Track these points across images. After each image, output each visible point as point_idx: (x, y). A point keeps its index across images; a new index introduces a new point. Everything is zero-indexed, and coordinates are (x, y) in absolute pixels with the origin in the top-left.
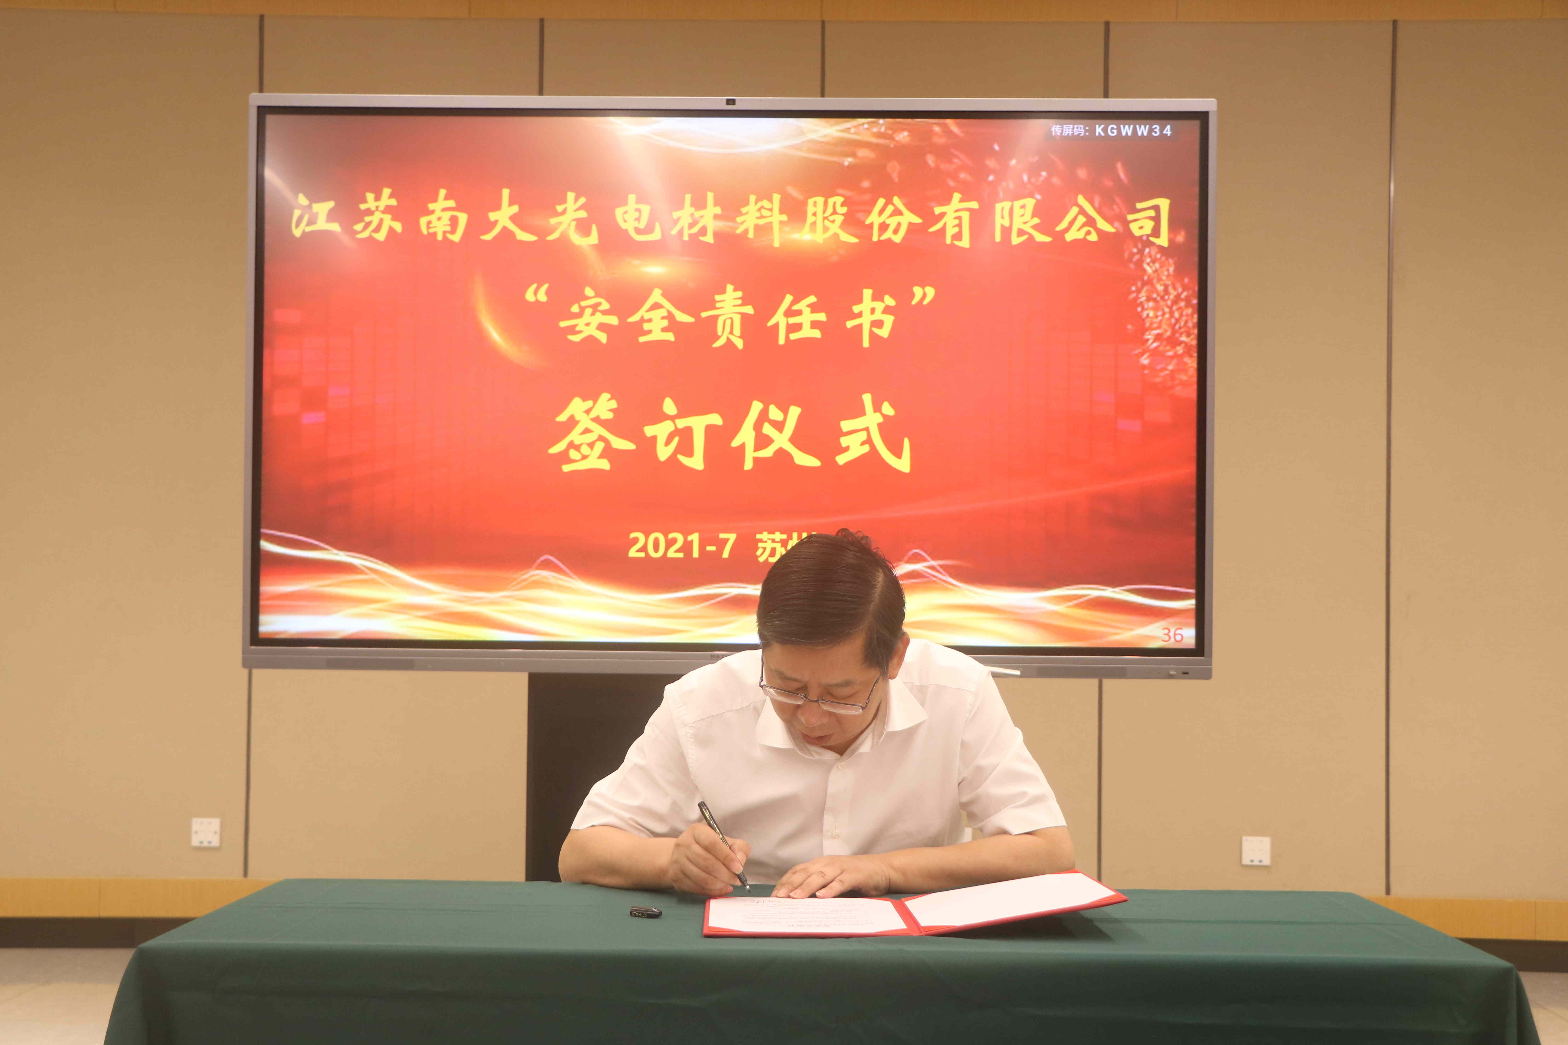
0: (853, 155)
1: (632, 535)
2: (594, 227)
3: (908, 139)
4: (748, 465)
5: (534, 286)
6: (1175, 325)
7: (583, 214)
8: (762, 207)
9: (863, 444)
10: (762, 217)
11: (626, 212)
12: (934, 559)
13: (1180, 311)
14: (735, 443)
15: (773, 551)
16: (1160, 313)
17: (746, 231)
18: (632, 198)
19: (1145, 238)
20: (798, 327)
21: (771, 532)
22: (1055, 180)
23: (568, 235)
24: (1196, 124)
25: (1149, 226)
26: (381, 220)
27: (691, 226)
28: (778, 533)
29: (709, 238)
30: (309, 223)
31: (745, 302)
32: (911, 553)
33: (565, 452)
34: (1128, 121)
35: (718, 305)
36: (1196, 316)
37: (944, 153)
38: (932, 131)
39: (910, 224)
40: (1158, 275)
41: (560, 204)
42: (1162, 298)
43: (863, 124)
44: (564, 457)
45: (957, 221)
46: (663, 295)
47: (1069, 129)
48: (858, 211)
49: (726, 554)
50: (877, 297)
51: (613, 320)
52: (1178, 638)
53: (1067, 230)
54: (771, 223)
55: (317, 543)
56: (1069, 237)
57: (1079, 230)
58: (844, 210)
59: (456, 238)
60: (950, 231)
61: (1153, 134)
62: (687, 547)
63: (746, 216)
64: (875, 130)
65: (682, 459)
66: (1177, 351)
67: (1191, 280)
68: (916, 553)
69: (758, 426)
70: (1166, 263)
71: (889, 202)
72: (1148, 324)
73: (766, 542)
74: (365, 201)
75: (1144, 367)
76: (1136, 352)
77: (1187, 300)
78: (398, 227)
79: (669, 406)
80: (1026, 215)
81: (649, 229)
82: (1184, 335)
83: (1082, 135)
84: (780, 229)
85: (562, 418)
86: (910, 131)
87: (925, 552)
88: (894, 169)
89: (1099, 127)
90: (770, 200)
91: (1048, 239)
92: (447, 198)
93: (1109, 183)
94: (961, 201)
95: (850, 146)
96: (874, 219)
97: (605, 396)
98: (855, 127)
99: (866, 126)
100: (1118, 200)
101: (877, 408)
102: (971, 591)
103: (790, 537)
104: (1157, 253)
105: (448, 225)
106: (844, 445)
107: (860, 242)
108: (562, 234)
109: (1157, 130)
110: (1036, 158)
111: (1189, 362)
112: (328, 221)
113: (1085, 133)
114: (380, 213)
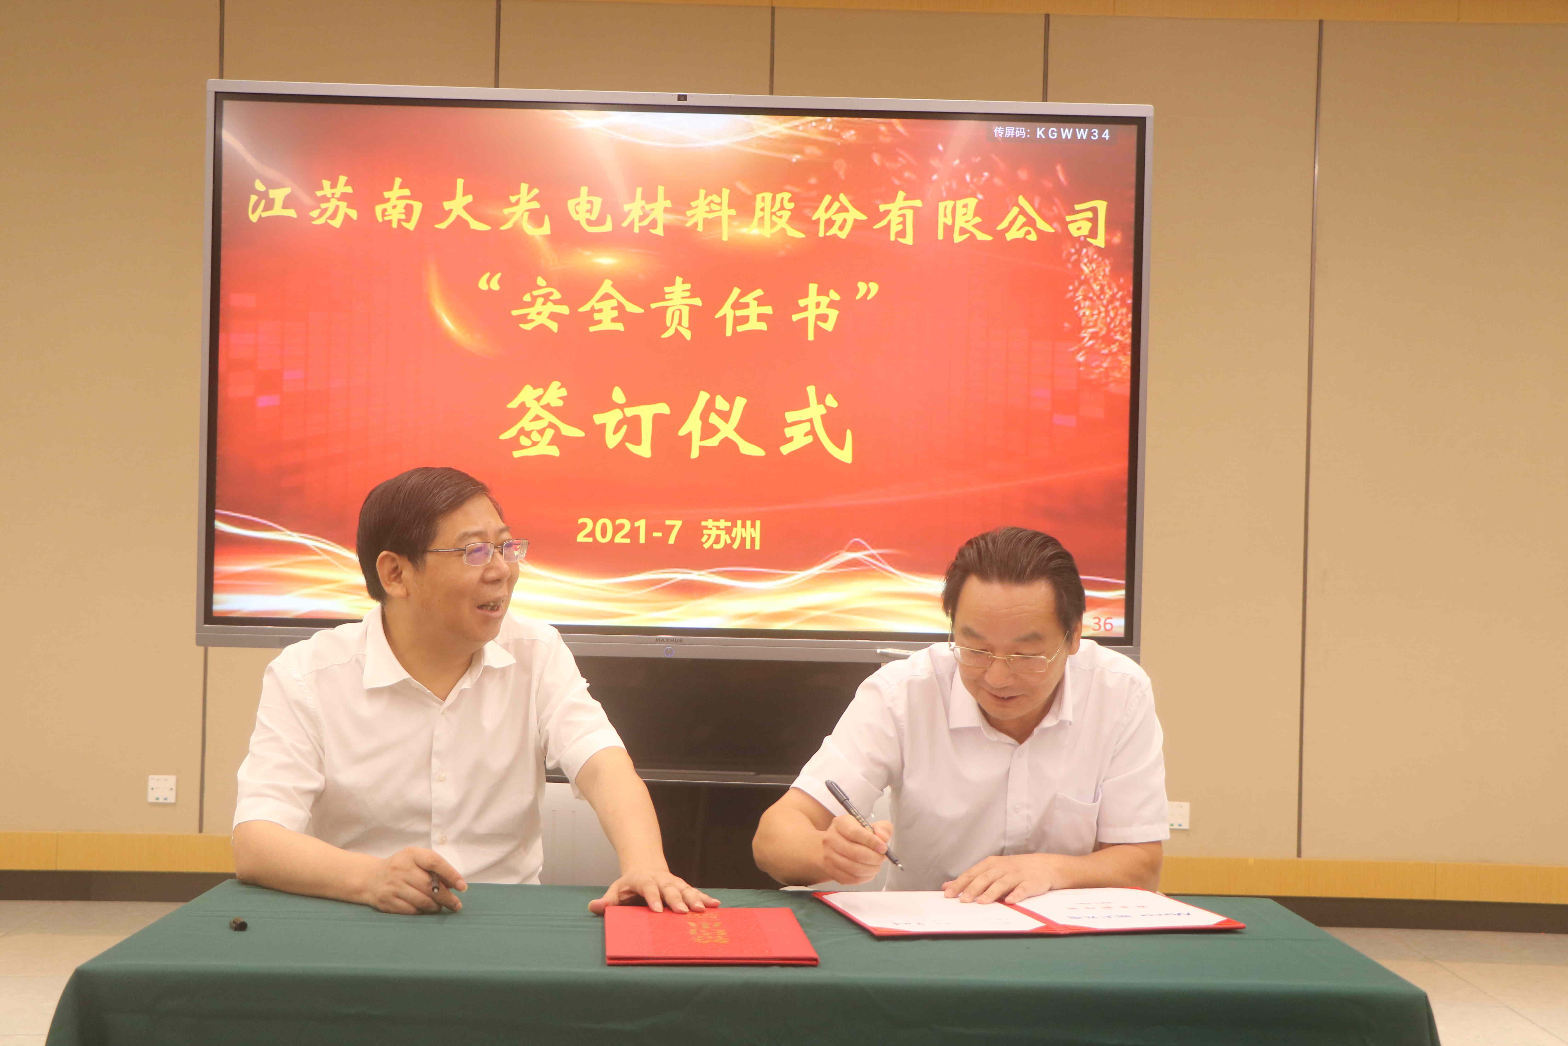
0: (801, 152)
1: (581, 521)
2: (547, 218)
3: (854, 138)
4: (695, 454)
5: (488, 275)
6: (1110, 323)
7: (536, 205)
8: (712, 201)
9: (806, 434)
10: (711, 211)
11: (578, 204)
12: (873, 548)
13: (1115, 310)
14: (682, 432)
15: (718, 539)
16: (1096, 312)
17: (696, 224)
18: (584, 190)
19: (1082, 239)
20: (745, 320)
21: (716, 519)
22: (997, 181)
23: (521, 226)
24: (1133, 129)
25: (1086, 227)
26: (337, 207)
27: (642, 219)
28: (722, 521)
29: (659, 231)
30: (266, 209)
31: (693, 294)
32: (851, 542)
33: (516, 438)
34: (1068, 124)
35: (667, 297)
36: (1130, 315)
37: (888, 152)
38: (878, 130)
39: (856, 220)
40: (1095, 275)
41: (513, 195)
42: (1099, 297)
43: (811, 122)
44: (515, 443)
45: (901, 219)
46: (613, 286)
47: (1011, 131)
48: (805, 207)
49: (672, 541)
50: (822, 292)
51: (564, 310)
52: (1108, 627)
53: (1008, 229)
54: (720, 218)
55: (271, 524)
56: (1010, 236)
58: (792, 205)
59: (411, 226)
60: (895, 228)
61: (1092, 137)
62: (634, 533)
63: (696, 210)
64: (823, 128)
65: (630, 447)
66: (1112, 349)
67: (1126, 280)
68: (856, 541)
69: (704, 416)
70: (1103, 263)
71: (835, 198)
72: (1084, 323)
73: (711, 529)
74: (322, 189)
75: (1079, 364)
76: (1073, 349)
77: (1122, 299)
78: (353, 214)
79: (618, 395)
80: (968, 213)
81: (600, 221)
82: (1118, 334)
83: (1023, 137)
84: (729, 223)
85: (514, 404)
86: (856, 130)
87: (866, 541)
88: (841, 167)
89: (1040, 130)
90: (720, 195)
91: (989, 238)
92: (402, 187)
93: (1048, 185)
94: (906, 199)
95: (798, 143)
96: (820, 214)
97: (556, 384)
98: (803, 124)
100: (1056, 200)
101: (821, 400)
102: (909, 579)
103: (734, 525)
104: (1094, 253)
105: (403, 213)
106: (788, 435)
107: (806, 237)
108: (515, 224)
109: (1096, 134)
110: (978, 159)
111: (1123, 360)
112: (285, 206)
113: (1026, 136)
114: (336, 200)
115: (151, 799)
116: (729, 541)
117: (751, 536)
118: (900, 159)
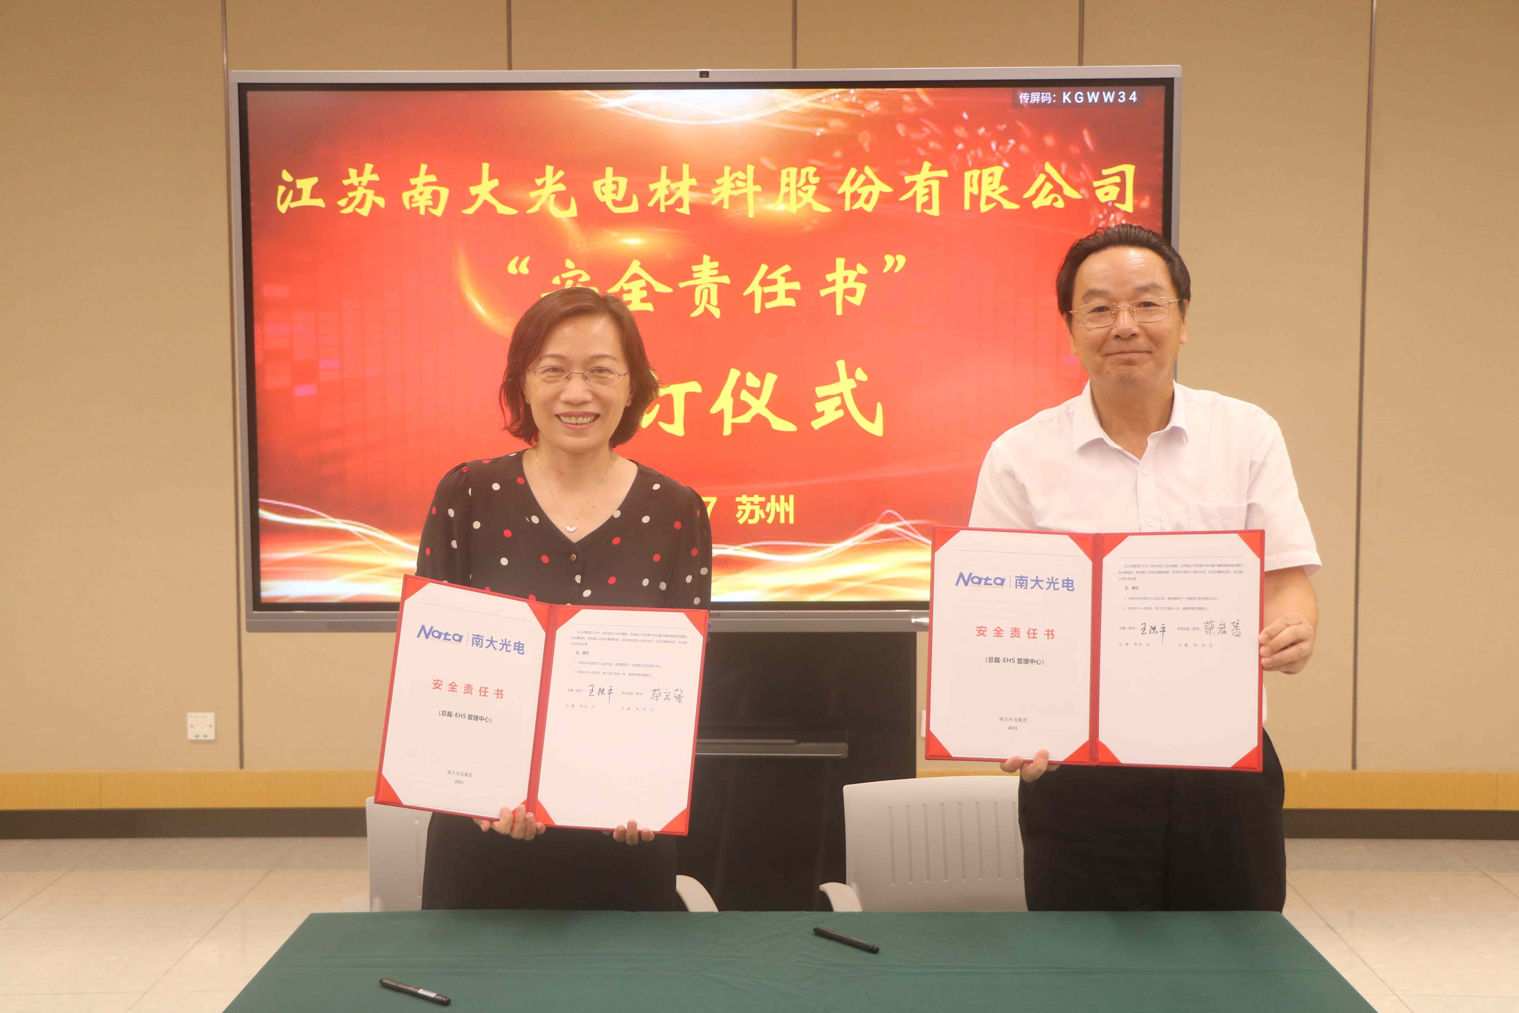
0: (826, 125)
2: (573, 200)
3: (878, 109)
4: (727, 431)
5: (516, 259)
7: (562, 187)
8: (737, 178)
9: (837, 409)
10: (736, 188)
11: (603, 185)
12: (906, 519)
14: (714, 410)
15: (752, 515)
17: (722, 202)
18: (609, 171)
19: (1110, 204)
20: (773, 296)
21: (750, 495)
22: (1023, 148)
23: (548, 208)
24: (1161, 90)
25: (1114, 191)
26: (364, 196)
27: (668, 198)
28: (756, 496)
29: (685, 210)
30: (294, 200)
31: (721, 272)
32: (884, 513)
34: (1095, 88)
35: (695, 275)
37: (914, 123)
38: (902, 100)
39: (881, 193)
41: (539, 178)
43: (835, 94)
45: (927, 190)
46: (642, 266)
47: (1036, 96)
48: (830, 181)
50: (850, 266)
53: (1034, 197)
54: (745, 194)
55: (313, 511)
56: (1036, 204)
57: (1046, 197)
58: (817, 180)
59: (438, 212)
60: (921, 200)
61: (1119, 100)
63: (721, 187)
64: (846, 100)
65: (663, 425)
68: (889, 513)
69: (736, 393)
71: (861, 171)
73: (745, 504)
74: (348, 177)
78: (381, 202)
80: (994, 182)
81: (626, 202)
83: (1049, 103)
84: (754, 199)
86: (880, 101)
87: (899, 512)
88: (865, 139)
89: (1066, 94)
90: (745, 171)
91: (1016, 206)
92: (428, 173)
93: (1074, 150)
94: (931, 169)
95: (822, 116)
96: (846, 188)
98: (826, 97)
99: (837, 96)
100: (1084, 166)
101: (851, 374)
103: (768, 500)
105: (430, 199)
106: (819, 410)
107: (832, 211)
108: (542, 207)
109: (1123, 97)
110: (1004, 126)
112: (313, 196)
113: (1052, 100)
114: (363, 188)
115: (191, 736)
116: (763, 516)
117: (785, 510)
118: (925, 129)
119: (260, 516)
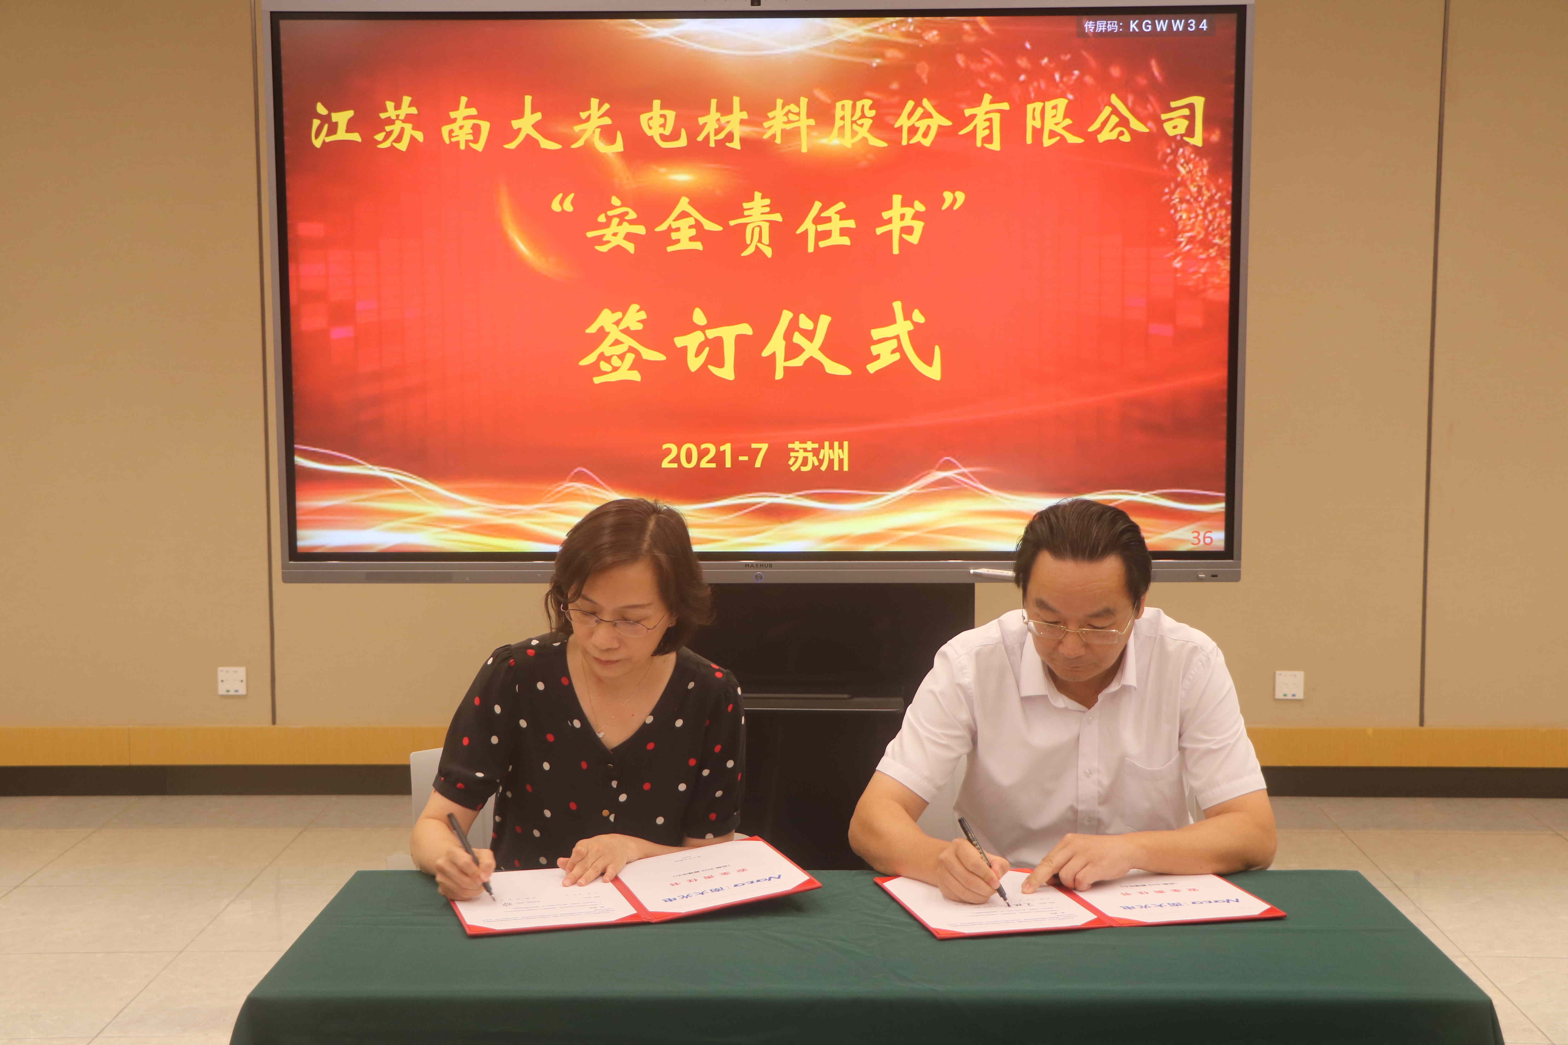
0: (882, 56)
1: (665, 446)
2: (619, 134)
3: (937, 38)
4: (779, 375)
5: (560, 196)
6: (1208, 227)
7: (607, 121)
8: (789, 111)
9: (893, 352)
10: (789, 122)
11: (651, 118)
12: (965, 466)
13: (1213, 213)
14: (766, 353)
15: (805, 462)
16: (1193, 215)
17: (774, 136)
18: (657, 103)
19: (1179, 138)
20: (827, 234)
21: (803, 441)
22: (1088, 79)
23: (593, 144)
24: (1233, 17)
25: (1183, 125)
26: (402, 130)
27: (717, 132)
28: (809, 443)
29: (736, 145)
30: (329, 133)
31: (773, 209)
32: (942, 460)
33: (596, 364)
34: (1163, 16)
35: (746, 213)
36: (1229, 217)
37: (974, 53)
38: (962, 29)
39: (940, 127)
40: (1192, 176)
41: (584, 111)
42: (1196, 199)
43: (892, 23)
44: (595, 369)
45: (987, 124)
46: (690, 203)
47: (1102, 25)
48: (887, 114)
49: (758, 464)
50: (907, 203)
51: (641, 230)
52: (1208, 541)
53: (1100, 130)
54: (799, 128)
55: (351, 458)
56: (1102, 138)
57: (1112, 130)
58: (873, 113)
59: (479, 147)
60: (981, 134)
61: (1189, 29)
62: (719, 457)
63: (773, 120)
64: (903, 29)
65: (713, 369)
66: (1210, 254)
67: (1225, 182)
68: (947, 460)
69: (788, 336)
70: (1200, 163)
71: (918, 104)
72: (1180, 227)
73: (798, 451)
74: (385, 110)
75: (1176, 270)
76: (1168, 255)
77: (1221, 201)
78: (419, 136)
79: (699, 317)
80: (1058, 115)
81: (675, 136)
82: (1217, 237)
83: (1115, 31)
84: (808, 134)
85: (592, 329)
86: (939, 30)
87: (957, 459)
88: (923, 70)
89: (1133, 23)
90: (798, 104)
91: (1080, 140)
92: (468, 106)
93: (1142, 81)
94: (992, 102)
95: (878, 46)
96: (903, 122)
97: (635, 307)
98: (883, 26)
99: (894, 25)
101: (908, 316)
102: (1002, 498)
103: (822, 447)
104: (1192, 153)
105: (471, 134)
106: (875, 353)
107: (888, 146)
108: (586, 142)
109: (1193, 25)
110: (1068, 56)
111: (1222, 264)
112: (348, 130)
113: (1119, 29)
114: (401, 122)
115: (222, 691)
116: (816, 463)
117: (839, 457)
119: (296, 463)
